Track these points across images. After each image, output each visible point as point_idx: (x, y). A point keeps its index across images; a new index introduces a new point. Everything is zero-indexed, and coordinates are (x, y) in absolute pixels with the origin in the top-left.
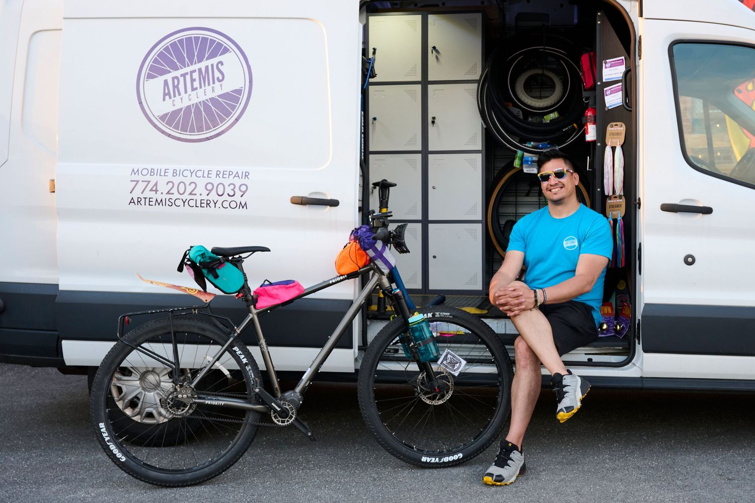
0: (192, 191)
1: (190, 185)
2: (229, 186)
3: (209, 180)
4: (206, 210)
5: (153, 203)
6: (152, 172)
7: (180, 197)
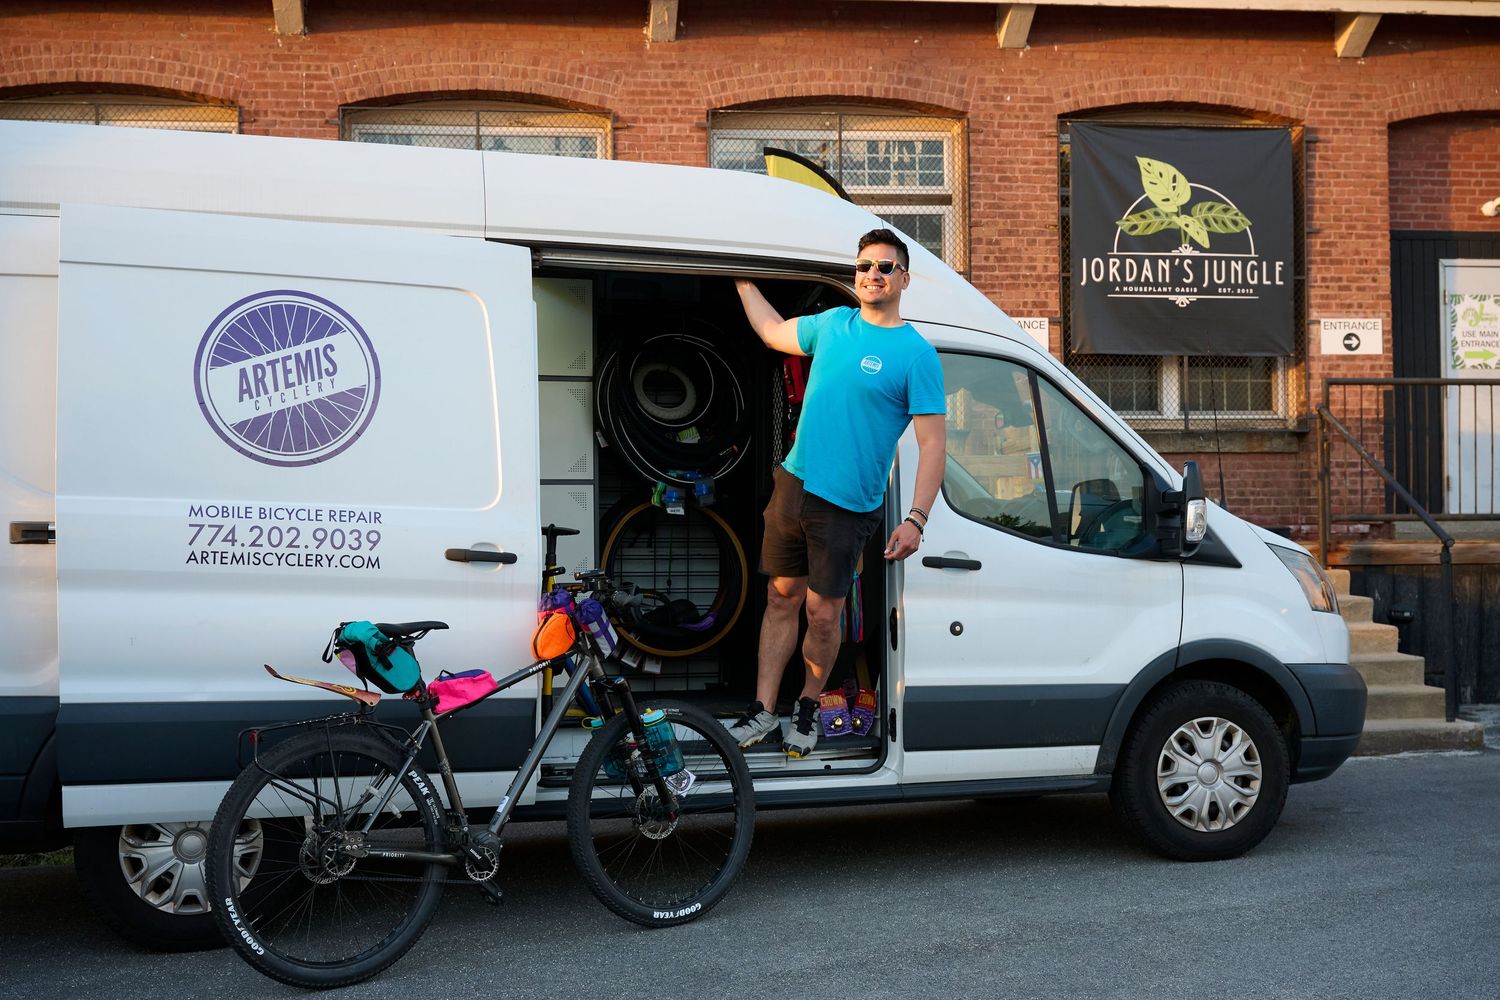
0: (293, 541)
1: (288, 531)
2: (351, 533)
3: (319, 525)
4: (315, 571)
5: (228, 561)
6: (224, 512)
7: (273, 550)
